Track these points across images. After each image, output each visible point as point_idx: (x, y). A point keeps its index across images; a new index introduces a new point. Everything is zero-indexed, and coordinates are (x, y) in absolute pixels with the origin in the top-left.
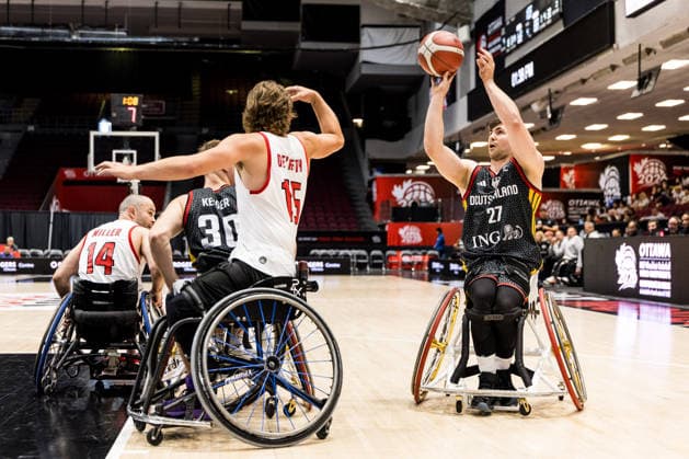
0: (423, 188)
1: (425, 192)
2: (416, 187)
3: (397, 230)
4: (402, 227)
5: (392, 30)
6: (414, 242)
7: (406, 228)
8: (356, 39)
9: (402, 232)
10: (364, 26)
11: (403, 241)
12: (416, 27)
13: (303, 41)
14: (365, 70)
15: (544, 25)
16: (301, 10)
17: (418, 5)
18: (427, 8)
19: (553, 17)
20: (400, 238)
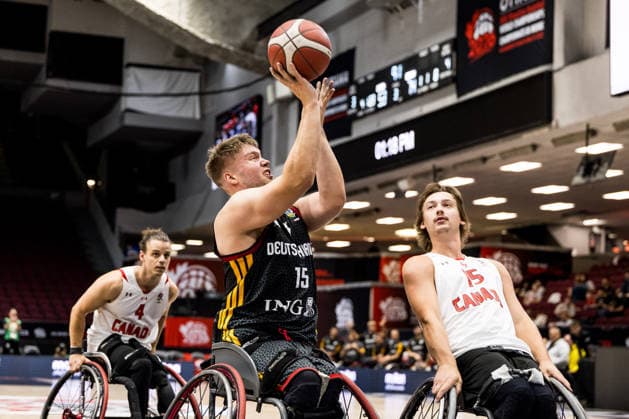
0: (201, 274)
1: (204, 279)
2: (193, 273)
3: (178, 327)
4: (184, 323)
5: (165, 74)
6: (199, 342)
7: (190, 324)
8: (118, 80)
9: (184, 329)
10: (130, 65)
11: (185, 341)
12: (195, 71)
13: (48, 77)
14: (130, 121)
15: (425, 89)
16: (47, 38)
17: (231, 48)
18: (243, 53)
19: (440, 81)
20: (180, 337)
